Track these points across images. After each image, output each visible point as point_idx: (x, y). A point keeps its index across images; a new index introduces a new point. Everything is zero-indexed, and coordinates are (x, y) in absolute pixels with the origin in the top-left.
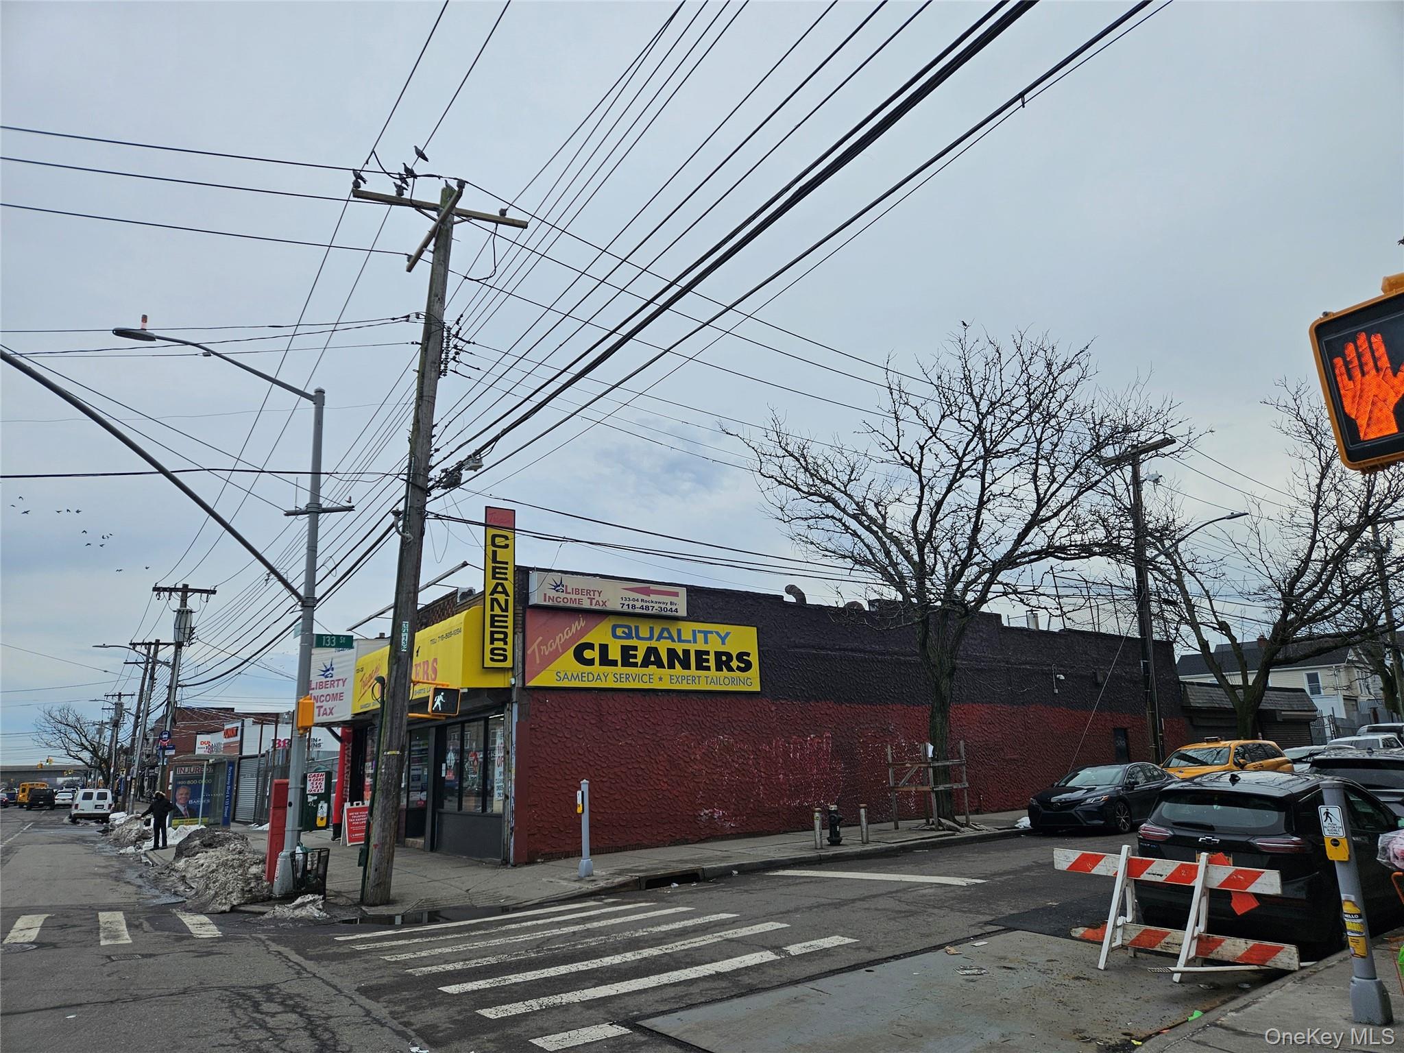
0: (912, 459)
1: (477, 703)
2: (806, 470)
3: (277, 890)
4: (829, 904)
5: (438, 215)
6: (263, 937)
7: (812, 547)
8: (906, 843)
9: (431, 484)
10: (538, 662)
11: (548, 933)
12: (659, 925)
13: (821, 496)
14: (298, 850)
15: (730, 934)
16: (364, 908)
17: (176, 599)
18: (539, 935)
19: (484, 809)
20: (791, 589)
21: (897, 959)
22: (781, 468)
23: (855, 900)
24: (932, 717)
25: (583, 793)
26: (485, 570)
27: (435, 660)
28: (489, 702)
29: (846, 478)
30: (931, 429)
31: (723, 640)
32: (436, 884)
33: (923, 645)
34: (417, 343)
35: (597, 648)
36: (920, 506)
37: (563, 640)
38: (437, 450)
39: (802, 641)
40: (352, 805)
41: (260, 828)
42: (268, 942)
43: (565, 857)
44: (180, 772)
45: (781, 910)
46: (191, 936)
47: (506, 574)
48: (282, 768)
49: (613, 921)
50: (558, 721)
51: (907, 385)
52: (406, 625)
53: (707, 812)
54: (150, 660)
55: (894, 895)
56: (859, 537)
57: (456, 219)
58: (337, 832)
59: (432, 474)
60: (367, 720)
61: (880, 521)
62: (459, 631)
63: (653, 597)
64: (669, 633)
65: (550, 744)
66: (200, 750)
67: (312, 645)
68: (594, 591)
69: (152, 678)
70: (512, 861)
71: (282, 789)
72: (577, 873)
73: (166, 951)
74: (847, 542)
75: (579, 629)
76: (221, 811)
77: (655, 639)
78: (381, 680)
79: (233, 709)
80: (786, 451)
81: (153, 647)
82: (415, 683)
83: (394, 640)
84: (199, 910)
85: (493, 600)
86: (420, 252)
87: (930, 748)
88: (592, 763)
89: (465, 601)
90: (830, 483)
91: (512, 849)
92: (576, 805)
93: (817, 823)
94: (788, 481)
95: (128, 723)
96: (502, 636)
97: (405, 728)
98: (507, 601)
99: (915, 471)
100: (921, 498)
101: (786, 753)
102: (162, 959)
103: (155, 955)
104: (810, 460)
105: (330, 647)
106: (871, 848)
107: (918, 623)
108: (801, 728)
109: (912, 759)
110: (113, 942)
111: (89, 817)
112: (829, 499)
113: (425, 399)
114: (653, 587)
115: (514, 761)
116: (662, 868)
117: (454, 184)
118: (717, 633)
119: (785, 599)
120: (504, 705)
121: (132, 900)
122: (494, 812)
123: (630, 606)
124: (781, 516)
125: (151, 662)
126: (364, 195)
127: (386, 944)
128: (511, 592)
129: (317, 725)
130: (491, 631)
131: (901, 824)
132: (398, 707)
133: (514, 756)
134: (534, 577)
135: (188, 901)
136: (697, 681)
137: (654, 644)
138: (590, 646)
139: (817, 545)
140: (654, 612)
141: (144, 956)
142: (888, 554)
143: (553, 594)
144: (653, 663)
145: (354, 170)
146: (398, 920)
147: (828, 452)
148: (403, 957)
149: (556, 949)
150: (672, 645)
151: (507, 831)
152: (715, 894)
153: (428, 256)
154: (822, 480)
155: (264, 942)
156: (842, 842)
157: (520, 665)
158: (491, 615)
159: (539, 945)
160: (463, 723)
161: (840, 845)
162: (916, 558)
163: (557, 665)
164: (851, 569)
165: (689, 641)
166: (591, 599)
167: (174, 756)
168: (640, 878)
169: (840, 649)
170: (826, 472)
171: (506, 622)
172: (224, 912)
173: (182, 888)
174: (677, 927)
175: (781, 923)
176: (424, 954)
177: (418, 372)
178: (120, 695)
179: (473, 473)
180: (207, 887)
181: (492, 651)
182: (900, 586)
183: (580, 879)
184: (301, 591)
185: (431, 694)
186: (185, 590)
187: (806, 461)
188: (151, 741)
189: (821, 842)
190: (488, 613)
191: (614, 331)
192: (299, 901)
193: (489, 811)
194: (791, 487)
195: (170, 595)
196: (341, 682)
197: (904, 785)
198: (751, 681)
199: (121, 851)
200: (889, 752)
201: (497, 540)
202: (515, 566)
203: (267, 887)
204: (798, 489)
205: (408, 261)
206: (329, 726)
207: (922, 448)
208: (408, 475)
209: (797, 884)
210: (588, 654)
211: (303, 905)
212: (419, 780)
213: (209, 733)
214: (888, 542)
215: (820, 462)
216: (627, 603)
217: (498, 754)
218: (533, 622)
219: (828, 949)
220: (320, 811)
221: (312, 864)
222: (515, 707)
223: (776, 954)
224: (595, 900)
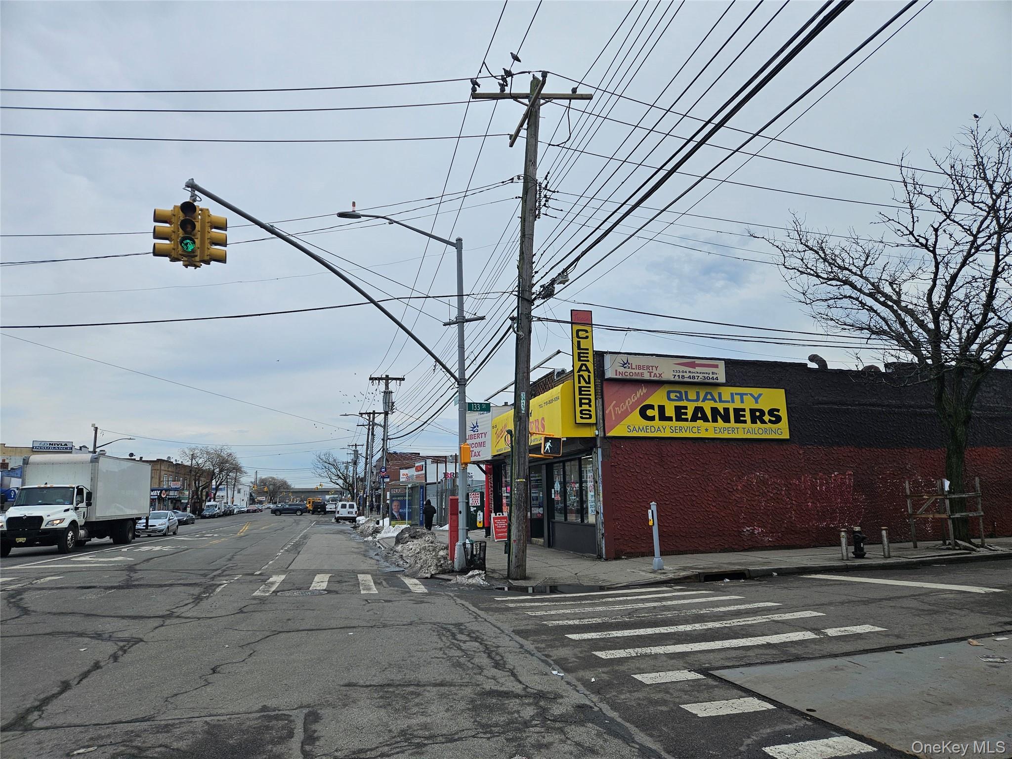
0: (927, 240)
1: (573, 448)
2: (825, 260)
3: (457, 566)
4: (858, 601)
5: (529, 101)
6: (452, 595)
7: (832, 323)
8: (925, 559)
9: (533, 296)
10: (614, 419)
11: (636, 606)
12: (718, 606)
13: (839, 280)
14: (467, 541)
15: (776, 617)
16: (510, 581)
17: (383, 382)
18: (629, 606)
19: (582, 521)
20: (813, 358)
21: (923, 646)
22: (802, 260)
23: (882, 599)
24: (949, 457)
25: (652, 511)
26: (573, 356)
27: (543, 419)
28: (581, 447)
29: (861, 264)
30: (945, 213)
31: (756, 400)
32: (554, 568)
33: (939, 398)
34: (519, 197)
35: (656, 408)
36: (934, 281)
37: (631, 403)
38: (536, 272)
39: (825, 399)
40: (496, 515)
41: (441, 528)
42: (455, 598)
43: (642, 556)
44: (393, 492)
45: (817, 602)
46: (410, 591)
47: (587, 357)
48: (451, 490)
49: (682, 602)
50: (631, 460)
51: (921, 178)
52: (523, 395)
53: (748, 529)
54: (371, 423)
55: (917, 597)
56: (875, 312)
57: (542, 101)
58: (488, 533)
59: (534, 290)
60: (501, 460)
61: (895, 297)
62: (557, 398)
63: (698, 369)
64: (712, 395)
65: (626, 476)
66: (403, 479)
67: (466, 410)
68: (652, 367)
69: (373, 434)
70: (604, 557)
71: (455, 503)
72: (652, 567)
73: (398, 599)
74: (864, 317)
75: (642, 394)
76: (418, 517)
77: (701, 399)
78: (509, 432)
79: (419, 454)
80: (807, 246)
81: (372, 415)
82: (532, 434)
83: (516, 405)
84: (413, 576)
85: (579, 376)
86: (518, 131)
87: (947, 484)
88: (657, 491)
89: (560, 378)
90: (847, 269)
91: (604, 548)
92: (648, 520)
93: (844, 541)
94: (809, 270)
95: (362, 462)
96: (587, 401)
97: (527, 464)
98: (589, 376)
99: (929, 251)
100: (936, 274)
101: (814, 486)
102: (396, 604)
103: (392, 601)
104: (828, 252)
105: (477, 411)
106: (892, 561)
107: (933, 380)
108: (826, 467)
109: (929, 492)
110: (367, 592)
111: (345, 519)
112: (846, 282)
113: (526, 237)
114: (697, 361)
115: (601, 488)
116: (716, 568)
117: (539, 76)
118: (751, 395)
119: (808, 366)
120: (592, 449)
121: (374, 568)
122: (589, 522)
123: (681, 377)
124: (803, 300)
125: (372, 425)
126: (479, 96)
127: (527, 604)
128: (591, 369)
129: (470, 463)
130: (580, 398)
131: (919, 544)
132: (522, 450)
133: (601, 485)
134: (607, 358)
135: (406, 571)
136: (736, 431)
137: (700, 404)
138: (651, 407)
139: (837, 321)
140: (699, 380)
141: (386, 601)
142: (903, 323)
143: (622, 370)
144: (700, 418)
145: (471, 79)
146: (530, 590)
147: (844, 244)
148: (539, 613)
149: (643, 617)
150: (714, 405)
151: (599, 536)
152: (760, 588)
153: (523, 133)
154: (839, 267)
155: (453, 598)
156: (866, 556)
157: (601, 421)
158: (579, 387)
159: (630, 613)
160: (564, 462)
161: (864, 558)
162: (931, 326)
163: (627, 421)
164: (868, 339)
165: (728, 402)
166: (650, 373)
167: (389, 482)
168: (700, 573)
169: (859, 405)
170: (843, 260)
171: (589, 391)
172: (427, 578)
173: (402, 562)
174: (733, 609)
175: (818, 612)
176: (553, 612)
177: (521, 218)
178: (356, 445)
179: (562, 286)
180: (416, 562)
181: (581, 412)
182: (915, 349)
183: (654, 572)
184: (457, 374)
185: (543, 442)
186: (387, 379)
187: (824, 253)
188: (375, 473)
189: (847, 554)
190: (577, 385)
191: (661, 168)
192: (470, 573)
193: (586, 522)
194: (812, 275)
195: (379, 382)
196: (483, 435)
197: (921, 514)
198: (782, 430)
199: (366, 539)
200: (907, 487)
201: (580, 333)
202: (593, 351)
203: (450, 564)
204: (818, 276)
205: (510, 139)
206: (477, 463)
207: (936, 230)
208: (518, 291)
209: (828, 585)
210: (650, 413)
211: (473, 576)
212: (537, 500)
213: (406, 468)
214: (903, 314)
215: (837, 252)
216: (677, 374)
217: (590, 484)
218: (609, 391)
219: (861, 634)
220: (478, 517)
221: (477, 552)
222: (600, 451)
223: (816, 634)
224: (666, 586)
